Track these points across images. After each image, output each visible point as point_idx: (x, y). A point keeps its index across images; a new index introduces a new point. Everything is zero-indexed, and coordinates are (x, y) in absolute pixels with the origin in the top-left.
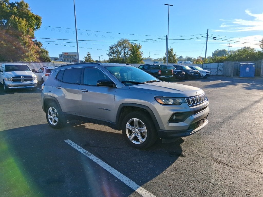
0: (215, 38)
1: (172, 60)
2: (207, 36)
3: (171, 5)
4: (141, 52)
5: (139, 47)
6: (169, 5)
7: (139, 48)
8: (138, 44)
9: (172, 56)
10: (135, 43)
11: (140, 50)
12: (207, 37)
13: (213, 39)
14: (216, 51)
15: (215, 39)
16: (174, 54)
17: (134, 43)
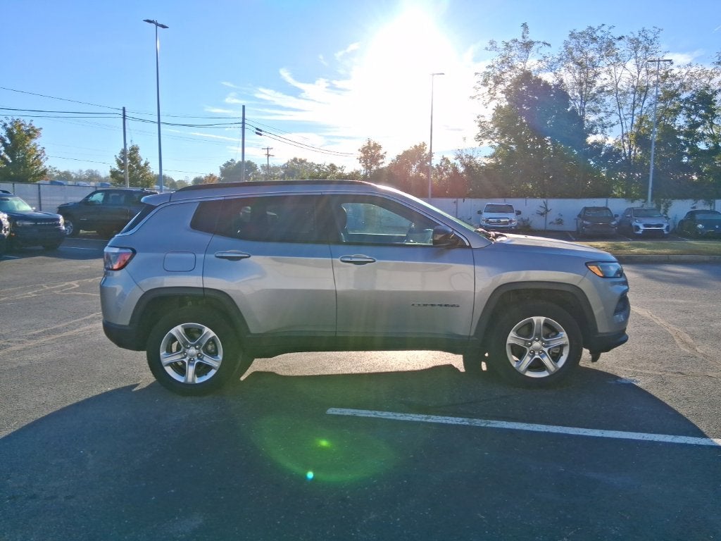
0: (261, 131)
1: (139, 179)
2: (243, 123)
3: (163, 27)
4: (39, 148)
5: (32, 133)
6: (157, 25)
7: (31, 136)
8: (28, 124)
9: (139, 167)
10: (15, 118)
11: (34, 141)
12: (243, 128)
13: (257, 133)
14: (229, 163)
15: (261, 135)
16: (142, 163)
17: (10, 118)
